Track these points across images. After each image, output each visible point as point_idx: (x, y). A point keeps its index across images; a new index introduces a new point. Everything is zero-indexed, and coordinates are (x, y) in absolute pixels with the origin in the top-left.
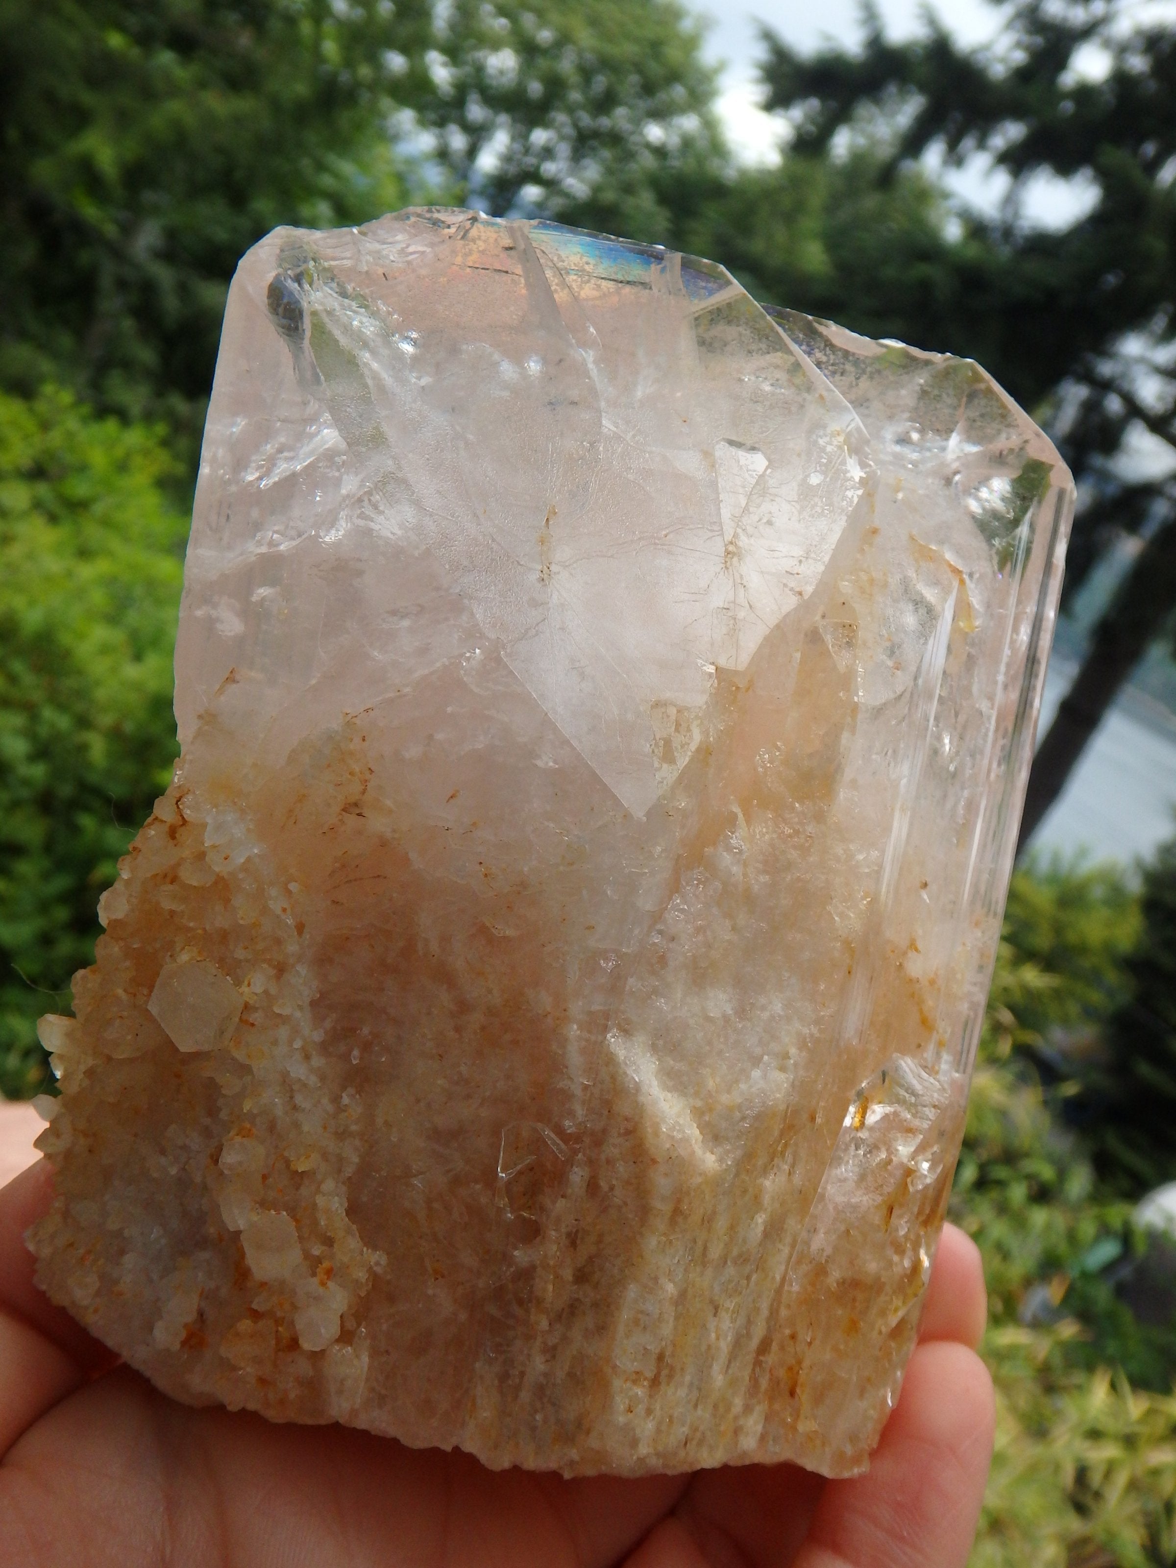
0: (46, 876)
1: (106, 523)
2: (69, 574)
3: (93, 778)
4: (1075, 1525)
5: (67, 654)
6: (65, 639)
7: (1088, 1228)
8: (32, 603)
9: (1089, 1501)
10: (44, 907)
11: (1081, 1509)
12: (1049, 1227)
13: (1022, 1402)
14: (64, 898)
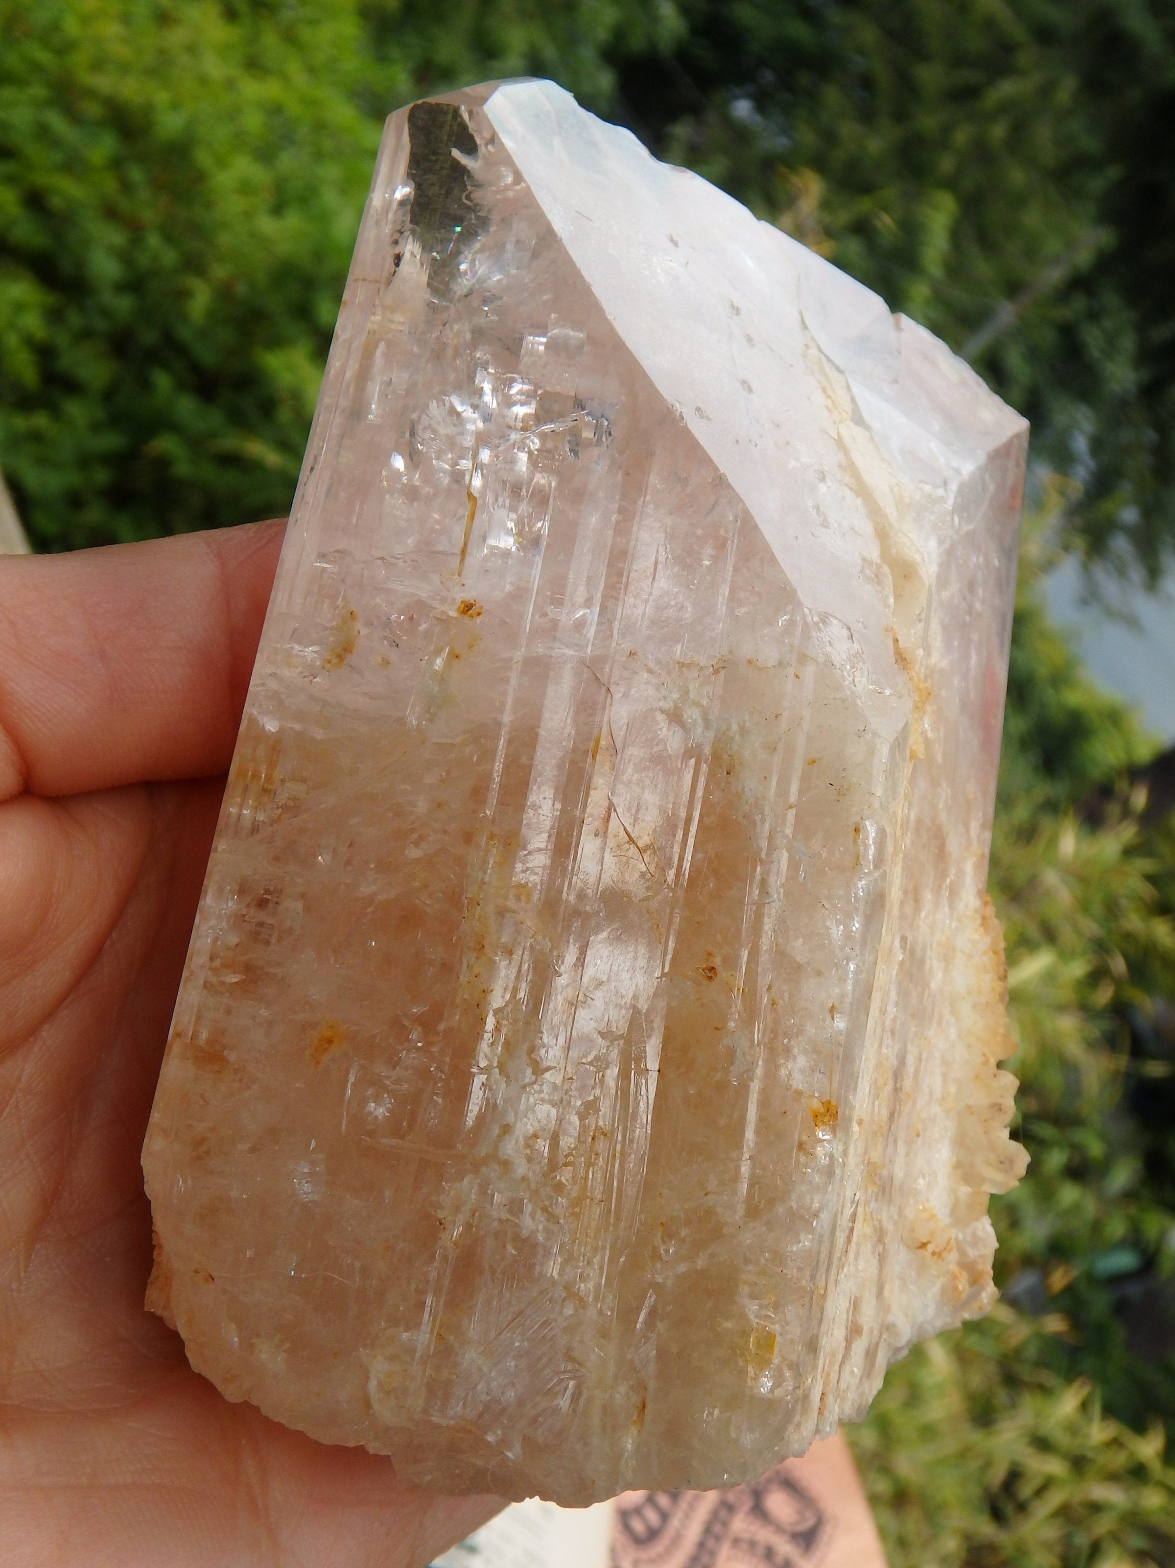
0: (96, 428)
1: (290, 38)
2: (230, 84)
3: (184, 333)
4: (986, 1529)
5: (200, 177)
6: (203, 158)
7: (1117, 1228)
8: (175, 106)
9: (1009, 1509)
10: (85, 462)
11: (997, 1515)
12: (1076, 1208)
13: (977, 1380)
14: (111, 460)
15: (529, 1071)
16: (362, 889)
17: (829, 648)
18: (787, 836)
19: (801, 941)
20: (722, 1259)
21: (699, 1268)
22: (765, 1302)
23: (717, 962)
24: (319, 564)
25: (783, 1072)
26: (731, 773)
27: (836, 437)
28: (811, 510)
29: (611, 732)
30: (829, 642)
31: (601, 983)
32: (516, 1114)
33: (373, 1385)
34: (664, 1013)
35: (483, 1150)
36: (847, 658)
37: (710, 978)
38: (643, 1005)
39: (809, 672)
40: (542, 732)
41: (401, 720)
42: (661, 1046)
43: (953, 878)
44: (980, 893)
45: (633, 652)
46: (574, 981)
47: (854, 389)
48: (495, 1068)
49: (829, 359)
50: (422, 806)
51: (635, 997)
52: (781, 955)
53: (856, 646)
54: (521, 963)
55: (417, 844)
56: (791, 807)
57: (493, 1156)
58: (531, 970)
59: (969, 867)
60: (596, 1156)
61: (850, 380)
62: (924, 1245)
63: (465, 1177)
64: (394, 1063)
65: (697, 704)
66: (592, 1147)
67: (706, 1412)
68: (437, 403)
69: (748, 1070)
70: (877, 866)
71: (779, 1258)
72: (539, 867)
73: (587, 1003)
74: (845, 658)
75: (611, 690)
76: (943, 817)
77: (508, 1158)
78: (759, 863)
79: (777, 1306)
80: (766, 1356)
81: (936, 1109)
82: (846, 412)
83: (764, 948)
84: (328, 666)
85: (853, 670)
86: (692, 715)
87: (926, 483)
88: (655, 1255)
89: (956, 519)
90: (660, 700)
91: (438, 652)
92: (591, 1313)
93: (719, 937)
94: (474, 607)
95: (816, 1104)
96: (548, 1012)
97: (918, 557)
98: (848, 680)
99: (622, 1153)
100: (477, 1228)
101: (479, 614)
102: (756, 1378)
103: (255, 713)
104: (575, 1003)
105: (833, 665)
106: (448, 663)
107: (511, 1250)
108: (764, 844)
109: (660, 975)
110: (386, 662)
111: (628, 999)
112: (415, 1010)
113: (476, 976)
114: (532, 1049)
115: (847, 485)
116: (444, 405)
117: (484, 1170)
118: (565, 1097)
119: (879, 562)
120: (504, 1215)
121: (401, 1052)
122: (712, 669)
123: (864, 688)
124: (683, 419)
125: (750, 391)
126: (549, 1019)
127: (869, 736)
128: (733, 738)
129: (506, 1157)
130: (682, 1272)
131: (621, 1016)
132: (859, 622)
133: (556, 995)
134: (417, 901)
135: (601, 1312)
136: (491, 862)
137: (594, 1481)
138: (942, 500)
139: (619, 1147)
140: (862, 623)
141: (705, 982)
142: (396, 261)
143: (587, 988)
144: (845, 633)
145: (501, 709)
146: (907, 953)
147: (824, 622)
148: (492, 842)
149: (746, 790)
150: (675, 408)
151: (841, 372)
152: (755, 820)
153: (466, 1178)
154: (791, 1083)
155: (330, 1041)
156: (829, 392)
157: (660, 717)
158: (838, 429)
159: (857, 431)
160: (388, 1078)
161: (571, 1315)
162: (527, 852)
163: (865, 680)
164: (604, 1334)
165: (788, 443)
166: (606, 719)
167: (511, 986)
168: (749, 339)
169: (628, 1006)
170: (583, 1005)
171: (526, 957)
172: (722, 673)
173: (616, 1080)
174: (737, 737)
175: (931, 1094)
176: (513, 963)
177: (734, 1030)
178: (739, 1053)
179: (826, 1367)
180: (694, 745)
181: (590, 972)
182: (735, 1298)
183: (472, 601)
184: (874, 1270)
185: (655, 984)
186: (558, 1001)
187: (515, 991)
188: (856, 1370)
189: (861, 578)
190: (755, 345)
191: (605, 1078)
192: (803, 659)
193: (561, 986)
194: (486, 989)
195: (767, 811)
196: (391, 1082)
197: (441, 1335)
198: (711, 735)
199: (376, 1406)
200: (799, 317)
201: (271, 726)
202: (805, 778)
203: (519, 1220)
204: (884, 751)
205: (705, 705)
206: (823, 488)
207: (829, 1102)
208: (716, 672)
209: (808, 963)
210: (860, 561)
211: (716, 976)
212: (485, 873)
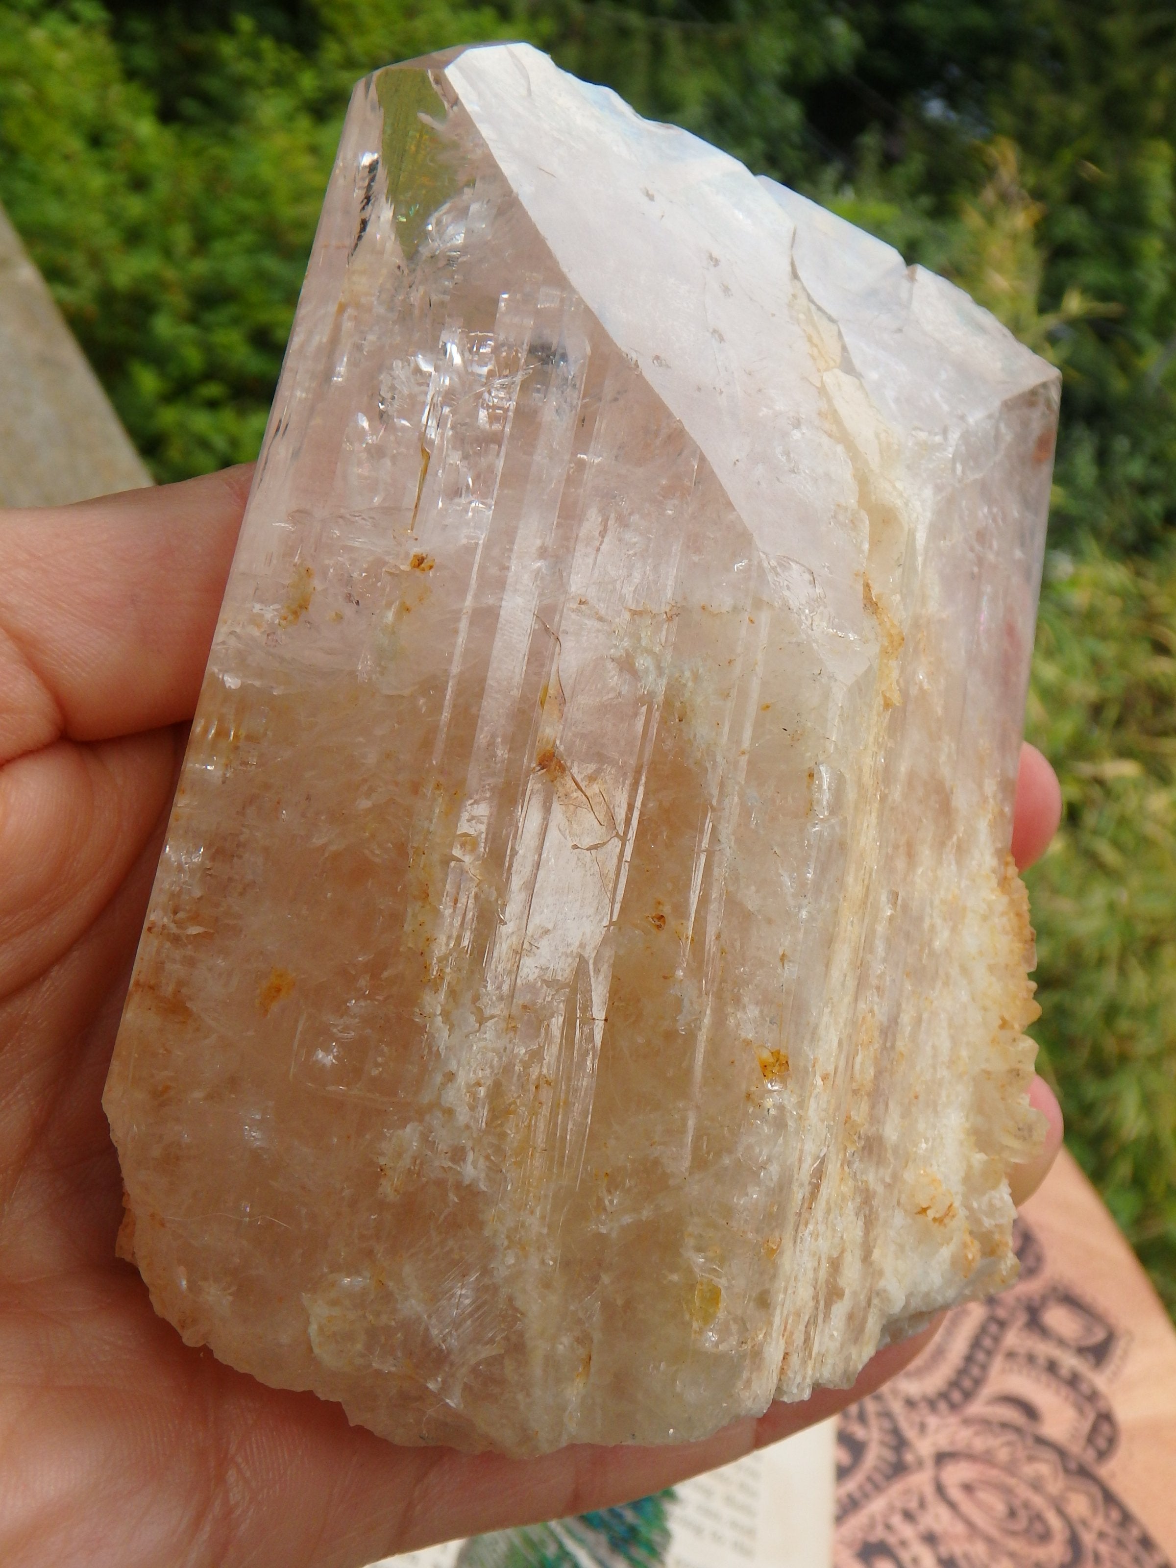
15: (472, 1019)
16: (314, 840)
17: (786, 593)
18: (739, 783)
19: (753, 888)
20: (667, 1210)
21: (644, 1219)
22: (710, 1254)
23: (666, 910)
24: (277, 524)
25: (731, 1021)
26: (684, 720)
27: (819, 385)
28: (780, 457)
29: (559, 680)
30: (787, 586)
31: (547, 932)
32: (459, 1062)
33: (313, 1329)
34: (612, 962)
35: (426, 1098)
36: (807, 602)
37: (659, 927)
38: (590, 954)
39: (764, 618)
40: (490, 682)
41: (353, 674)
42: (608, 995)
43: (961, 835)
44: (999, 853)
45: (583, 600)
46: (519, 930)
47: (847, 339)
48: (438, 1015)
49: (819, 309)
50: (372, 758)
51: (582, 946)
52: (732, 904)
53: (819, 590)
54: (465, 912)
55: (368, 795)
56: (743, 753)
57: (435, 1104)
58: (475, 919)
59: (983, 826)
60: (540, 1105)
61: (843, 330)
62: (924, 1211)
63: (409, 1123)
64: (341, 1009)
65: (649, 652)
66: (536, 1097)
67: (652, 1365)
68: (402, 363)
69: (696, 1019)
70: (832, 812)
71: (728, 1212)
72: (485, 816)
73: (532, 951)
74: (804, 602)
75: (560, 638)
76: (946, 771)
77: (450, 1106)
78: (710, 811)
79: (723, 1260)
80: (711, 1311)
81: (943, 1073)
82: (834, 361)
83: (713, 897)
84: (283, 622)
85: (811, 615)
86: (643, 662)
87: (921, 430)
88: (600, 1205)
89: (959, 467)
90: (610, 648)
91: (389, 606)
92: (534, 1263)
93: (669, 886)
94: (425, 561)
95: (766, 1055)
96: (492, 960)
97: (899, 503)
98: (805, 624)
99: (566, 1103)
100: (418, 1174)
101: (431, 567)
102: (701, 1332)
103: (216, 671)
104: (519, 952)
105: (789, 609)
106: (399, 615)
107: (453, 1198)
108: (715, 792)
109: (608, 924)
110: (339, 617)
111: (574, 948)
112: (360, 959)
113: (420, 925)
114: (476, 998)
115: (826, 432)
116: (409, 365)
117: (427, 1117)
118: (508, 1046)
119: (856, 506)
120: (448, 1164)
121: (349, 1000)
122: (665, 616)
123: (823, 632)
124: (638, 367)
125: (722, 339)
126: (493, 967)
127: (824, 680)
128: (685, 685)
129: (448, 1105)
130: (627, 1224)
131: (567, 965)
132: (824, 567)
133: (501, 943)
134: (366, 852)
135: (543, 1262)
136: (437, 811)
137: (537, 1432)
138: (940, 447)
139: (562, 1095)
140: (828, 567)
141: (654, 931)
142: (362, 226)
143: (532, 936)
144: (807, 577)
145: (450, 661)
146: (898, 908)
147: (781, 565)
148: (438, 792)
149: (697, 737)
150: (629, 357)
151: (831, 320)
152: (707, 767)
153: (409, 1127)
154: (739, 1032)
155: (279, 990)
156: (816, 340)
157: (610, 665)
158: (822, 377)
159: (845, 379)
160: (335, 1026)
161: (514, 1265)
162: (473, 801)
163: (825, 624)
164: (547, 1284)
165: (760, 390)
166: (554, 669)
167: (455, 934)
168: (726, 290)
169: (575, 955)
170: (528, 953)
171: (470, 905)
172: (676, 619)
173: (561, 1029)
174: (690, 684)
175: (935, 1056)
176: (457, 911)
177: (682, 978)
178: (686, 1002)
179: (789, 1327)
180: (646, 693)
181: (536, 920)
182: (680, 1250)
183: (424, 555)
184: (859, 1233)
185: (604, 933)
186: (502, 949)
187: (459, 939)
188: (835, 1333)
189: (832, 523)
190: (732, 295)
191: (551, 1027)
192: (758, 604)
193: (506, 935)
194: (429, 937)
195: (719, 759)
196: (338, 1030)
197: (380, 1281)
198: (664, 682)
199: (317, 1350)
200: (789, 268)
201: (232, 682)
202: (758, 725)
203: (461, 1167)
204: (839, 695)
205: (657, 652)
206: (796, 435)
207: (778, 1052)
208: (670, 619)
209: (759, 911)
210: (832, 507)
211: (665, 924)
212: (431, 821)
